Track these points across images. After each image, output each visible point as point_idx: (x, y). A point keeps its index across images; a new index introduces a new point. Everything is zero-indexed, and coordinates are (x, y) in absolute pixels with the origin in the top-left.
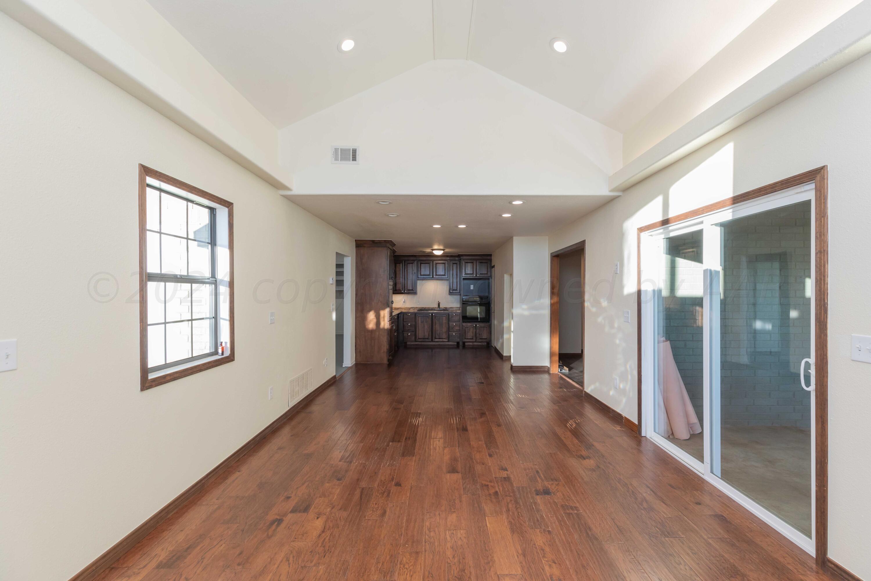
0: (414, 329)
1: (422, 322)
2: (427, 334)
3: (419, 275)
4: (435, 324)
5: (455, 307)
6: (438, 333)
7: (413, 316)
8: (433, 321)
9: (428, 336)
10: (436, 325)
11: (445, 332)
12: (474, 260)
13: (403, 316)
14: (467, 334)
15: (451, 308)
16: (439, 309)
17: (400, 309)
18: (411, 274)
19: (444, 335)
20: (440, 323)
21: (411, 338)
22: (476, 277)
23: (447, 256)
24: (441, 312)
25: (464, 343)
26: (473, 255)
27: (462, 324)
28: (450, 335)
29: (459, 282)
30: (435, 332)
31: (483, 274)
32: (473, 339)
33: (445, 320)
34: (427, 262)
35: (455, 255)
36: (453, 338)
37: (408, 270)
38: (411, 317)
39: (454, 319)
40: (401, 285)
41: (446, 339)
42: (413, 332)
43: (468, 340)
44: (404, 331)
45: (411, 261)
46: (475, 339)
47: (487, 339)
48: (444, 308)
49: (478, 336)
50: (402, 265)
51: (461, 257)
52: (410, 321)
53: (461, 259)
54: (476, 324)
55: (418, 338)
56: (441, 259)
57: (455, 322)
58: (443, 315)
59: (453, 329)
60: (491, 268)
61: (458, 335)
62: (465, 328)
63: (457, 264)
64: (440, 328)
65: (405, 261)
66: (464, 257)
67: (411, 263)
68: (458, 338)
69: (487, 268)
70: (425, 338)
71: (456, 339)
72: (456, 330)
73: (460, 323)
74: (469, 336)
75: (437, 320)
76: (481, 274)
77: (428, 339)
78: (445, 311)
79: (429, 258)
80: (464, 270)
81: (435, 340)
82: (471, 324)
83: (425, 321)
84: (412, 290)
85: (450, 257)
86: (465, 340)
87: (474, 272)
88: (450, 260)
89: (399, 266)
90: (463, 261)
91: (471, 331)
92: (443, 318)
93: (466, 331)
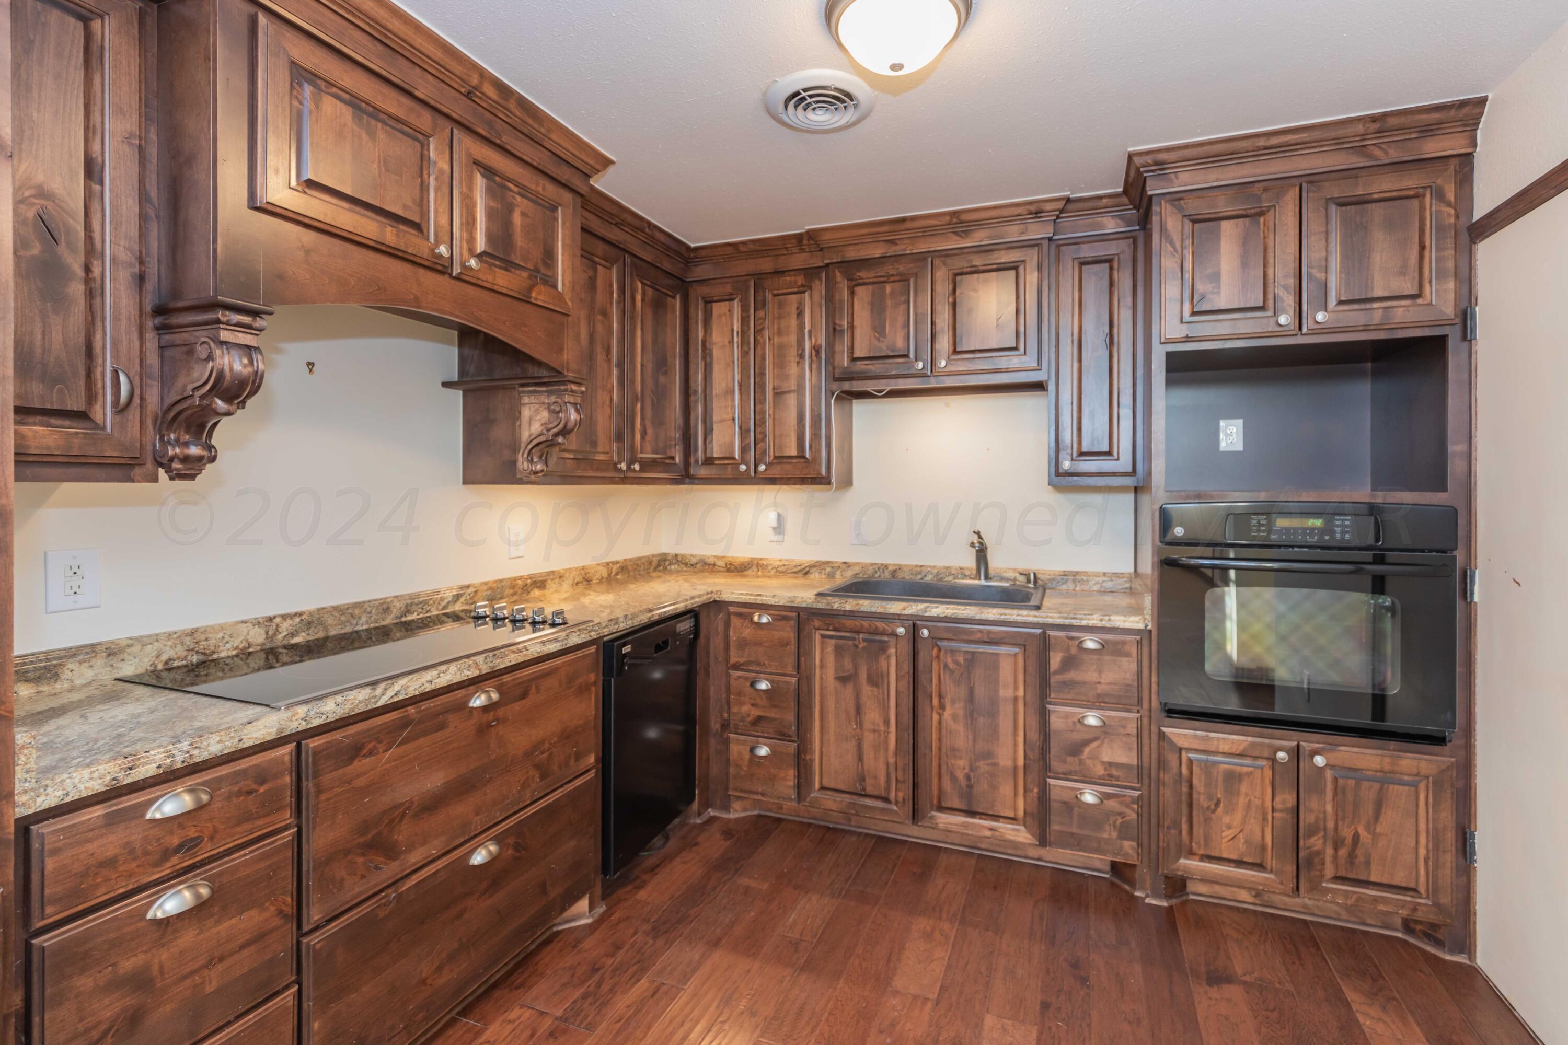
0: (790, 717)
1: (843, 680)
2: (875, 772)
3: (843, 359)
4: (935, 701)
5: (1097, 575)
7: (788, 632)
8: (923, 678)
9: (882, 782)
10: (942, 707)
11: (1015, 768)
12: (1281, 183)
13: (727, 624)
14: (1211, 819)
15: (1065, 574)
16: (983, 582)
17: (754, 568)
18: (797, 359)
19: (1006, 790)
20: (971, 698)
21: (772, 779)
22: (1294, 338)
23: (1036, 211)
24: (995, 611)
25: (1185, 886)
26: (1262, 142)
27: (1160, 730)
28: (1055, 795)
29: (1130, 391)
30: (940, 759)
31: (1368, 306)
32: (1269, 868)
33: (1010, 679)
34: (894, 273)
35: (1100, 197)
36: (1075, 830)
37: (779, 333)
38: (777, 635)
39: (1088, 675)
40: (740, 428)
41: (1022, 828)
42: (783, 736)
43: (1209, 862)
44: (728, 725)
45: (793, 278)
46: (1290, 869)
47: (1420, 898)
48: (1018, 583)
49: (1318, 853)
50: (745, 309)
51: (1149, 183)
52: (764, 664)
53: (1151, 197)
54: (1298, 746)
55: (817, 786)
56: (990, 238)
57: (1098, 703)
58: (992, 636)
59: (1076, 759)
60: (1464, 237)
61: (1120, 814)
62: (1185, 770)
63: (1115, 265)
64: (971, 737)
65: (760, 279)
66: (1177, 178)
67: (796, 290)
68: (1123, 836)
69: (1422, 248)
70: (864, 789)
71: (1106, 836)
72: (1105, 770)
73: (1138, 712)
74: (1224, 834)
75: (952, 672)
76: (1356, 307)
77: (886, 800)
78: (1015, 612)
79: (905, 242)
80: (1178, 282)
81: (934, 813)
82: (1250, 739)
83: (868, 670)
84: (804, 457)
85: (1058, 217)
86: (1186, 858)
87: (1270, 296)
88: (1061, 242)
89: (725, 314)
90: (1174, 206)
91: (1250, 800)
92: (995, 667)
93: (1202, 790)
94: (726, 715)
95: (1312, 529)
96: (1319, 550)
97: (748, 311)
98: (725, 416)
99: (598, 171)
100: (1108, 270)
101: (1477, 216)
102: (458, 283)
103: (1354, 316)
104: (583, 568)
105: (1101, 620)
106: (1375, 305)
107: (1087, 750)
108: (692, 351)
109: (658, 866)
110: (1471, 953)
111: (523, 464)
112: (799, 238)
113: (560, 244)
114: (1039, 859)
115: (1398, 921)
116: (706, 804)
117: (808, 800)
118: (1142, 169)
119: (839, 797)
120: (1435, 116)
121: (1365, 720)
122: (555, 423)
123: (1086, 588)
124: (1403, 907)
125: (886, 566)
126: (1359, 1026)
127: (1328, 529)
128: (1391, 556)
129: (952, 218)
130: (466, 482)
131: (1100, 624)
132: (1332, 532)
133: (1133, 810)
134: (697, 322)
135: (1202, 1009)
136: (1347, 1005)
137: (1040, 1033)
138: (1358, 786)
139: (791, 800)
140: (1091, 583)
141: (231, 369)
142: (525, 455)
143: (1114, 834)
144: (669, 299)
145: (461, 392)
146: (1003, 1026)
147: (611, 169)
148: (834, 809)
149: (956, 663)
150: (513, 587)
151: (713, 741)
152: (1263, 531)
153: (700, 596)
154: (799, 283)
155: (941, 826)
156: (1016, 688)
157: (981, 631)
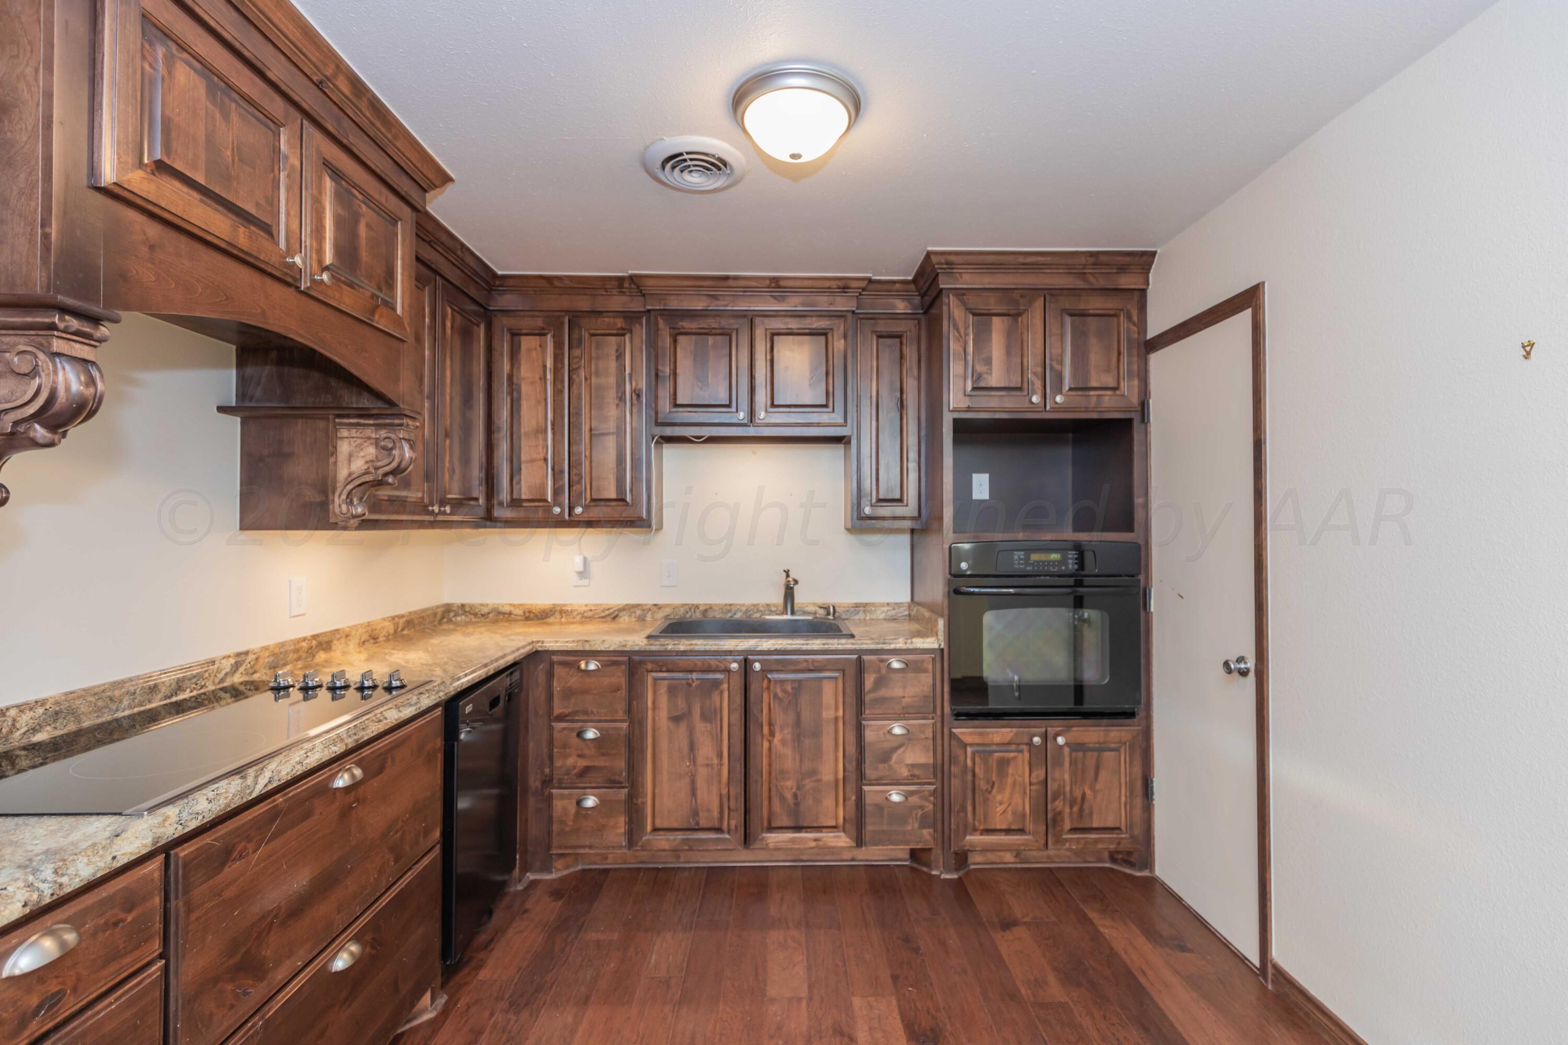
0: (621, 764)
1: (676, 719)
2: (709, 801)
3: (665, 405)
4: (766, 730)
6: (789, 796)
7: (619, 677)
8: (754, 709)
9: (716, 813)
10: (772, 734)
11: (837, 781)
12: (1032, 292)
13: (550, 675)
14: (988, 799)
15: (857, 606)
16: (788, 617)
17: (557, 615)
18: (617, 402)
19: (828, 802)
20: (798, 723)
21: (601, 829)
22: (1040, 414)
23: (843, 286)
24: (818, 641)
25: (966, 859)
26: (1021, 259)
27: (951, 732)
28: (869, 800)
29: (916, 448)
30: (770, 783)
31: (1087, 393)
32: (1028, 831)
33: (832, 702)
34: (716, 326)
35: (894, 282)
36: (885, 827)
37: (597, 374)
38: (606, 681)
39: (895, 691)
40: (553, 469)
41: (842, 834)
42: (613, 783)
43: (988, 835)
44: (551, 780)
45: (612, 320)
46: (1042, 828)
47: (1122, 833)
48: (818, 616)
49: (1060, 813)
50: (558, 346)
51: (941, 278)
52: (592, 713)
53: (942, 290)
54: (1046, 731)
55: (649, 828)
56: (803, 305)
57: (902, 715)
58: (816, 664)
59: (886, 766)
60: (1143, 349)
61: (921, 807)
62: (969, 762)
63: (904, 341)
64: (798, 758)
65: (575, 317)
66: (961, 277)
67: (615, 332)
68: (923, 826)
69: (1119, 353)
70: (698, 824)
71: (909, 828)
72: (909, 771)
73: (933, 718)
74: (998, 810)
75: (781, 700)
76: (1079, 393)
77: (719, 830)
78: (835, 641)
79: (727, 298)
80: (962, 363)
81: (764, 835)
82: (1014, 730)
83: (702, 708)
84: (624, 500)
85: (860, 294)
86: (971, 834)
87: (1025, 380)
88: (861, 316)
89: (536, 349)
90: (959, 300)
91: (1015, 779)
92: (819, 692)
93: (981, 776)
94: (547, 771)
95: (1054, 562)
96: (1056, 578)
97: (562, 348)
98: (535, 456)
99: (436, 187)
100: (899, 345)
101: (1149, 336)
102: (304, 298)
103: (1078, 399)
104: (369, 624)
105: (906, 643)
106: (1092, 393)
107: (895, 757)
108: (495, 385)
109: (492, 940)
110: (1152, 869)
111: (339, 505)
112: (621, 280)
113: (399, 262)
114: (853, 860)
115: (1106, 855)
116: (525, 869)
117: (640, 844)
118: (936, 266)
119: (672, 836)
120: (1127, 259)
121: (1070, 705)
122: (386, 461)
123: (874, 617)
124: (1112, 843)
125: (697, 607)
126: (1102, 935)
127: (1064, 561)
128: (1087, 581)
129: (771, 283)
130: (243, 527)
131: (905, 647)
132: (1066, 564)
133: (930, 801)
134: (502, 355)
135: (1004, 950)
136: (1091, 922)
137: (899, 1000)
138: (1084, 756)
139: (621, 847)
140: (879, 612)
141: (68, 389)
142: (344, 497)
143: (916, 825)
144: (475, 327)
145: (239, 419)
146: (868, 1004)
147: (450, 188)
148: (667, 848)
149: (785, 691)
150: (297, 651)
151: (532, 801)
152: (1022, 564)
153: (524, 647)
154: (619, 325)
155: (771, 845)
156: (836, 709)
157: (806, 661)
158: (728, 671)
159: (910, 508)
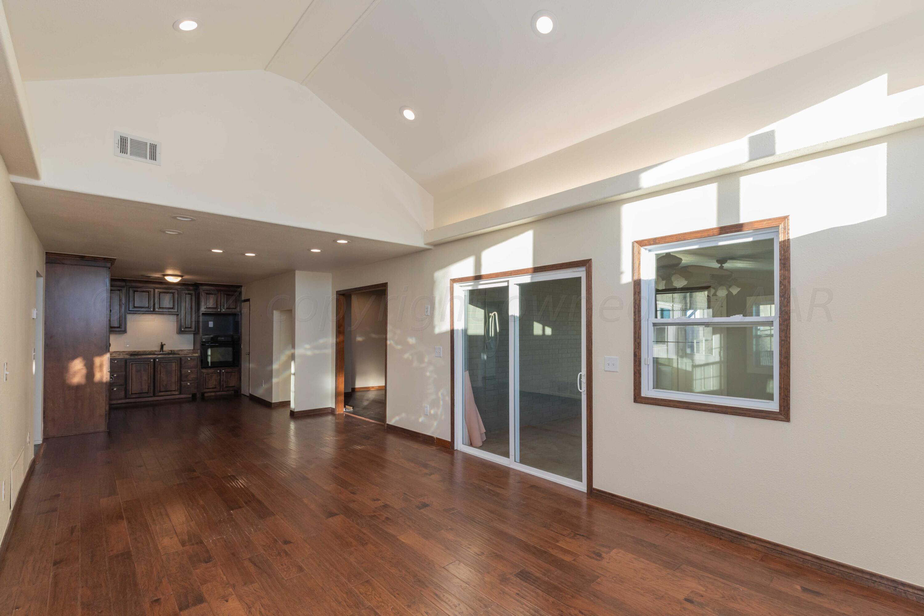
0: (123, 381)
2: (145, 388)
3: (131, 307)
6: (164, 384)
7: (123, 363)
8: (156, 368)
9: (147, 389)
10: (160, 373)
12: (219, 291)
14: (208, 383)
16: (162, 351)
19: (173, 385)
20: (166, 371)
21: (118, 394)
22: (220, 312)
24: (171, 355)
25: (204, 394)
27: (200, 372)
28: (183, 385)
29: (194, 318)
30: (160, 382)
32: (217, 388)
34: (145, 290)
35: (190, 284)
36: (186, 390)
38: (119, 364)
39: (188, 364)
41: (177, 392)
42: (121, 385)
43: (208, 389)
46: (220, 388)
47: (235, 387)
48: (169, 351)
49: (223, 384)
52: (116, 371)
54: (221, 370)
55: (130, 394)
57: (190, 369)
58: (171, 360)
60: (241, 303)
61: (194, 385)
62: (204, 376)
64: (166, 378)
66: (204, 287)
69: (236, 302)
70: (142, 392)
72: (192, 379)
73: (196, 369)
74: (210, 385)
75: (163, 367)
77: (147, 393)
78: (175, 356)
80: (204, 303)
81: (158, 394)
82: (213, 370)
83: (144, 369)
84: (119, 327)
85: (182, 286)
86: (204, 390)
87: (217, 306)
90: (203, 290)
91: (214, 379)
92: (172, 365)
93: (207, 379)
100: (191, 296)
101: (242, 300)
103: (227, 310)
105: (192, 355)
106: (230, 309)
107: (188, 376)
110: (241, 392)
115: (233, 392)
117: (128, 397)
119: (136, 395)
120: (237, 286)
124: (233, 389)
125: (139, 350)
128: (229, 342)
129: (160, 283)
138: (228, 374)
140: (186, 350)
143: (193, 389)
152: (215, 340)
156: (176, 368)
157: (168, 359)
158: (150, 361)
159: (193, 329)
